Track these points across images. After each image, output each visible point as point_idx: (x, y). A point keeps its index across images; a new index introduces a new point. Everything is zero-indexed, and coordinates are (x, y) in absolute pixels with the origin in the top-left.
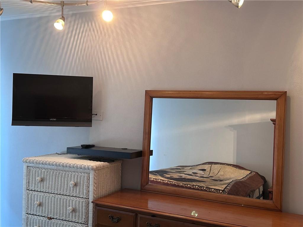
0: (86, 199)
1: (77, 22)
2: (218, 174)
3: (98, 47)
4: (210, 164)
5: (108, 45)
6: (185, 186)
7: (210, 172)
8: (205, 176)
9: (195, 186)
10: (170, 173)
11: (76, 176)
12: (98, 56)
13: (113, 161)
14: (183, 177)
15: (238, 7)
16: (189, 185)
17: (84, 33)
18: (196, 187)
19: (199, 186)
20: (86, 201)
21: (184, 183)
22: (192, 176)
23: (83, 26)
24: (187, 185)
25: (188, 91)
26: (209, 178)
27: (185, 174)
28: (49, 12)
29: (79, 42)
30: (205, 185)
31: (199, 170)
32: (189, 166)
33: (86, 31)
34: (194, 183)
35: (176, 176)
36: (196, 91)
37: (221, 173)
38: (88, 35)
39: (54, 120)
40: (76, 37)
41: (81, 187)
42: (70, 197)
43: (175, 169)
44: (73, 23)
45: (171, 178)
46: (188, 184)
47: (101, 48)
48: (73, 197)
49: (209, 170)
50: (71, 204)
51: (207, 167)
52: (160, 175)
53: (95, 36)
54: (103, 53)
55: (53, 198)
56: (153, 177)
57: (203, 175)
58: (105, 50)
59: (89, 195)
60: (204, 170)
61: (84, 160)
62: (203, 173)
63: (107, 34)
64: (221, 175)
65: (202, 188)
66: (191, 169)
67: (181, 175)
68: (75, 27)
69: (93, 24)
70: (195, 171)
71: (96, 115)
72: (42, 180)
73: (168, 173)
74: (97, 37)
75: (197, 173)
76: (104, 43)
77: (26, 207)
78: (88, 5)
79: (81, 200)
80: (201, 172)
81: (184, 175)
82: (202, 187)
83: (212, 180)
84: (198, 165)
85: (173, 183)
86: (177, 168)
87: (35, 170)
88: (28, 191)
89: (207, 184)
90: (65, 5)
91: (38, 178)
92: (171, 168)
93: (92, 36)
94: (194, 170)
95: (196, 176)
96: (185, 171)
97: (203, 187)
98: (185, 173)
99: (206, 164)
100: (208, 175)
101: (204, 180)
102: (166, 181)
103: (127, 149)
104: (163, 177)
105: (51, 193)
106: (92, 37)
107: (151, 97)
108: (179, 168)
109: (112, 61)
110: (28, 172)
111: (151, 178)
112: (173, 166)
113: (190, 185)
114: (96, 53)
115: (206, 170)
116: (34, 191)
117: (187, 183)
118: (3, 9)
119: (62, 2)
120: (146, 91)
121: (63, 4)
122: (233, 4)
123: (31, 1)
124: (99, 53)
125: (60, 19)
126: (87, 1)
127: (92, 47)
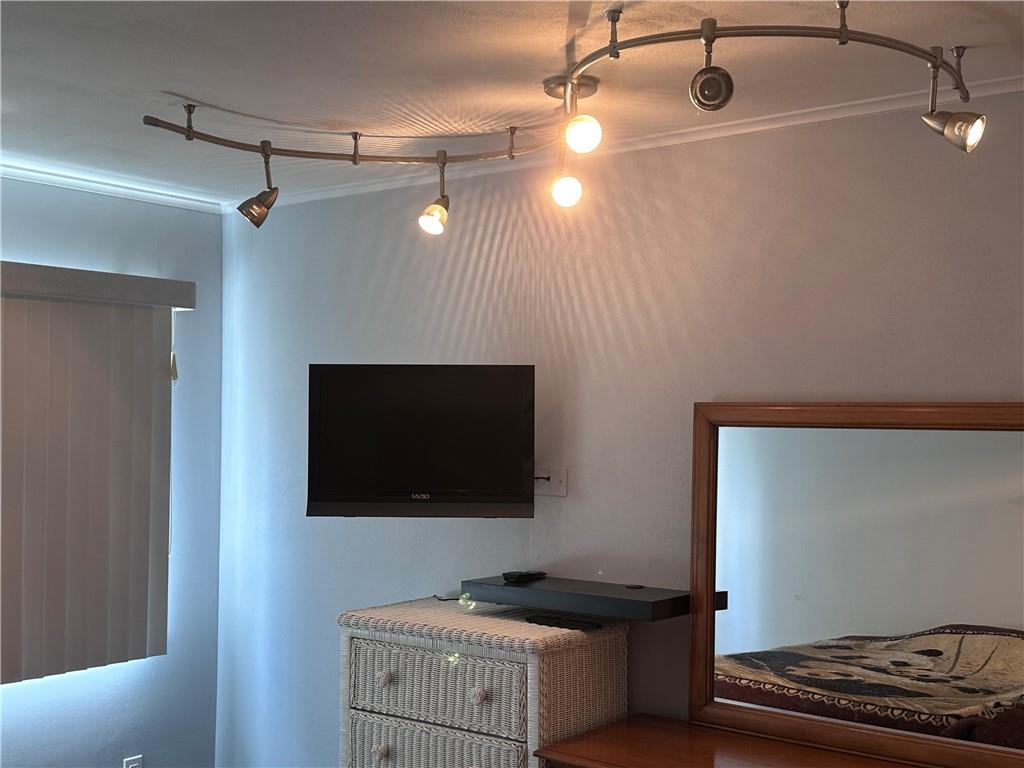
0: (517, 744)
1: (487, 201)
2: (982, 667)
3: (548, 274)
4: (959, 631)
5: (579, 267)
6: (857, 708)
7: (956, 660)
8: (934, 675)
9: (890, 710)
10: (811, 663)
11: (487, 671)
12: (550, 299)
13: (599, 627)
14: (855, 678)
15: (964, 147)
16: (869, 707)
17: (508, 234)
18: (896, 712)
19: (904, 710)
20: (520, 749)
21: (854, 699)
22: (888, 673)
23: (504, 211)
24: (864, 707)
25: (829, 405)
26: (949, 682)
27: (865, 668)
29: (493, 259)
30: (928, 710)
31: (917, 652)
32: (885, 639)
33: (515, 224)
34: (889, 701)
35: (829, 672)
37: (998, 665)
38: (521, 238)
39: (424, 497)
40: (486, 246)
41: (504, 705)
42: (473, 735)
43: (831, 647)
44: (475, 205)
45: (812, 681)
46: (866, 704)
47: (559, 277)
48: (481, 736)
49: (952, 653)
50: (474, 758)
51: (946, 642)
52: (772, 670)
53: (542, 242)
54: (563, 290)
55: (424, 734)
56: (747, 677)
57: (927, 673)
58: (571, 282)
59: (526, 731)
60: (934, 654)
61: (513, 622)
62: (931, 665)
64: (995, 673)
65: (916, 717)
66: (888, 648)
67: (851, 669)
68: (484, 215)
69: (535, 207)
70: (900, 657)
71: (548, 479)
72: (392, 680)
73: (802, 663)
74: (547, 244)
75: (909, 662)
76: (566, 259)
77: (350, 759)
78: (513, 158)
79: (505, 746)
80: (925, 660)
81: (859, 670)
82: (915, 712)
83: (956, 690)
84: (916, 635)
85: (816, 697)
86: (841, 643)
87: (371, 647)
88: (354, 711)
89: (936, 703)
90: (450, 162)
91: (380, 675)
92: (817, 645)
93: (532, 242)
94: (899, 653)
95: (902, 675)
96: (866, 657)
97: (920, 713)
98: (865, 661)
99: (943, 633)
100: (947, 670)
101: (926, 688)
102: (791, 691)
103: (642, 587)
104: (782, 676)
105: (418, 721)
106: (532, 245)
107: (711, 422)
108: (847, 643)
109: (591, 313)
110: (353, 654)
111: (741, 679)
112: (826, 636)
113: (873, 705)
114: (543, 289)
115: (941, 653)
116: (371, 712)
117: (865, 698)
118: (276, 189)
119: (441, 155)
120: (697, 406)
121: (442, 160)
122: (948, 140)
123: (355, 158)
124: (553, 290)
125: (436, 203)
126: (512, 147)
127: (531, 273)
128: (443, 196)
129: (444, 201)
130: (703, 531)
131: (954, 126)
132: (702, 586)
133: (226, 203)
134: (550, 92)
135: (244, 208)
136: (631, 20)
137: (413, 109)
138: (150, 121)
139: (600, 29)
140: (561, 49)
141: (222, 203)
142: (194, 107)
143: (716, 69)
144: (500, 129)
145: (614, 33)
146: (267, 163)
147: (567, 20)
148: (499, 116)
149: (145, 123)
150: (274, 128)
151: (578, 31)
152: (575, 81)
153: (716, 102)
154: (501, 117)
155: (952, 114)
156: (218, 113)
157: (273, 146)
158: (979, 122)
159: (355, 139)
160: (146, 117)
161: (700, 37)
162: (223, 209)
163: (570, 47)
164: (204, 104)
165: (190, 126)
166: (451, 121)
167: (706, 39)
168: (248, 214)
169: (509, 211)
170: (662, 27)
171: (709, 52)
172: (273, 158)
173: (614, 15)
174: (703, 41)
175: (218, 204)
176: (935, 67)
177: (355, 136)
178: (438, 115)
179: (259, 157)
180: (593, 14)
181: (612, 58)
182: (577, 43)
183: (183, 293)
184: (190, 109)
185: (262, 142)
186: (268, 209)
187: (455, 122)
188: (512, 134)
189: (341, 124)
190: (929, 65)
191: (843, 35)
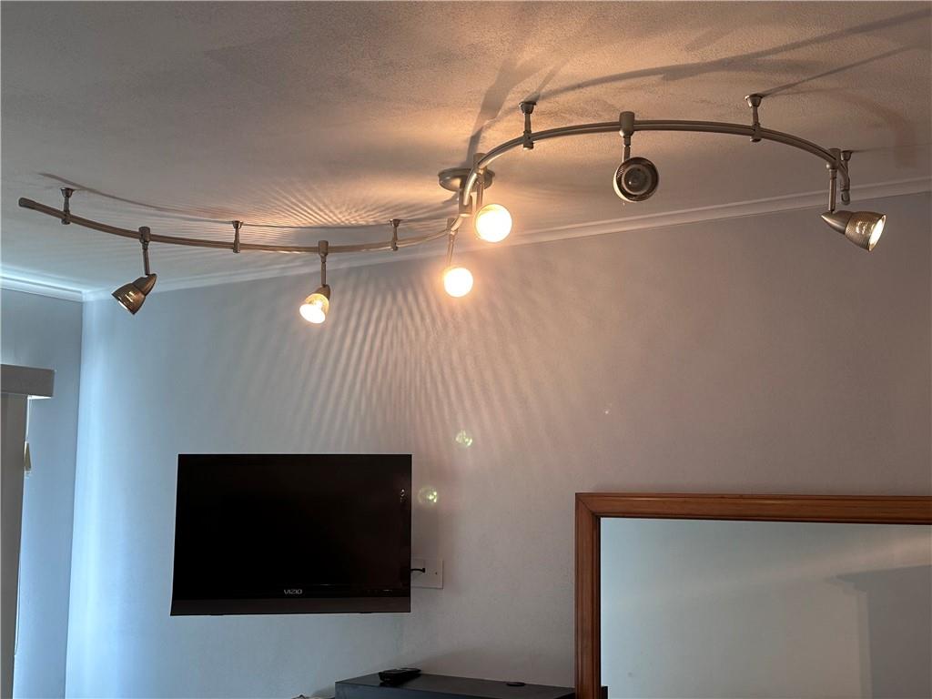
3: (423, 362)
5: (455, 356)
12: (426, 389)
15: (866, 245)
17: (382, 325)
28: (283, 266)
29: (367, 348)
33: (390, 315)
36: (741, 497)
38: (395, 328)
39: (297, 592)
40: (360, 335)
47: (435, 366)
53: (417, 333)
54: (439, 378)
58: (447, 370)
63: (451, 325)
68: (357, 306)
69: (410, 297)
71: (423, 570)
74: (423, 334)
76: (442, 349)
78: (396, 249)
90: (332, 252)
93: (407, 332)
103: (523, 684)
106: (408, 335)
107: (593, 514)
114: (418, 379)
118: (154, 275)
119: (323, 245)
120: (580, 498)
121: (324, 250)
122: (850, 239)
123: (235, 246)
124: (428, 380)
125: (317, 292)
126: (395, 238)
127: (405, 363)
128: (324, 286)
129: (326, 290)
130: (588, 626)
131: (855, 225)
132: (587, 682)
133: (88, 291)
134: (445, 185)
135: (120, 295)
136: (543, 113)
137: (302, 199)
138: (25, 203)
139: (509, 121)
140: (465, 141)
141: (84, 291)
142: (72, 190)
143: (638, 160)
144: (384, 221)
145: (528, 124)
146: (145, 249)
147: (479, 110)
148: (386, 208)
149: (20, 205)
150: (152, 215)
151: (487, 122)
152: (481, 172)
153: (642, 192)
154: (388, 209)
155: (853, 214)
156: (97, 198)
157: (152, 232)
158: (881, 221)
159: (237, 227)
160: (22, 199)
161: (618, 130)
162: (84, 297)
163: (475, 139)
164: (83, 188)
165: (67, 210)
166: (337, 212)
167: (625, 131)
168: (125, 301)
169: (384, 301)
170: (570, 121)
171: (628, 145)
172: (152, 245)
173: (528, 107)
174: (621, 133)
175: (80, 292)
176: (833, 168)
177: (237, 225)
178: (325, 206)
179: (138, 244)
180: (508, 105)
181: (526, 149)
182: (483, 134)
183: (40, 381)
184: (68, 193)
185: (141, 229)
186: (145, 295)
187: (340, 213)
188: (396, 226)
189: (223, 212)
190: (828, 166)
191: (756, 132)
